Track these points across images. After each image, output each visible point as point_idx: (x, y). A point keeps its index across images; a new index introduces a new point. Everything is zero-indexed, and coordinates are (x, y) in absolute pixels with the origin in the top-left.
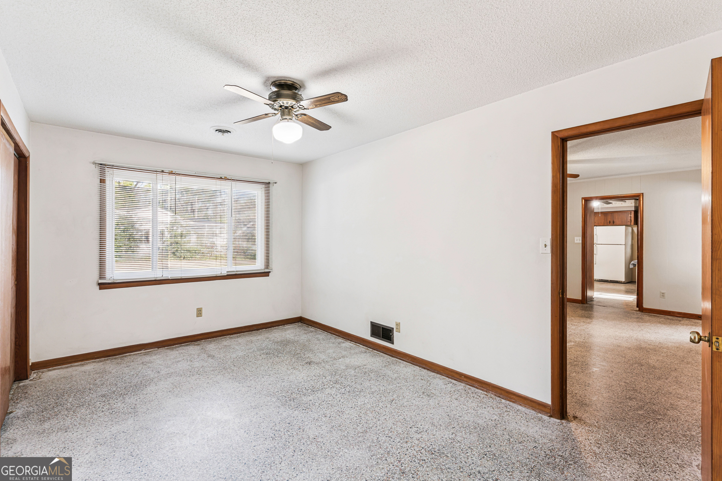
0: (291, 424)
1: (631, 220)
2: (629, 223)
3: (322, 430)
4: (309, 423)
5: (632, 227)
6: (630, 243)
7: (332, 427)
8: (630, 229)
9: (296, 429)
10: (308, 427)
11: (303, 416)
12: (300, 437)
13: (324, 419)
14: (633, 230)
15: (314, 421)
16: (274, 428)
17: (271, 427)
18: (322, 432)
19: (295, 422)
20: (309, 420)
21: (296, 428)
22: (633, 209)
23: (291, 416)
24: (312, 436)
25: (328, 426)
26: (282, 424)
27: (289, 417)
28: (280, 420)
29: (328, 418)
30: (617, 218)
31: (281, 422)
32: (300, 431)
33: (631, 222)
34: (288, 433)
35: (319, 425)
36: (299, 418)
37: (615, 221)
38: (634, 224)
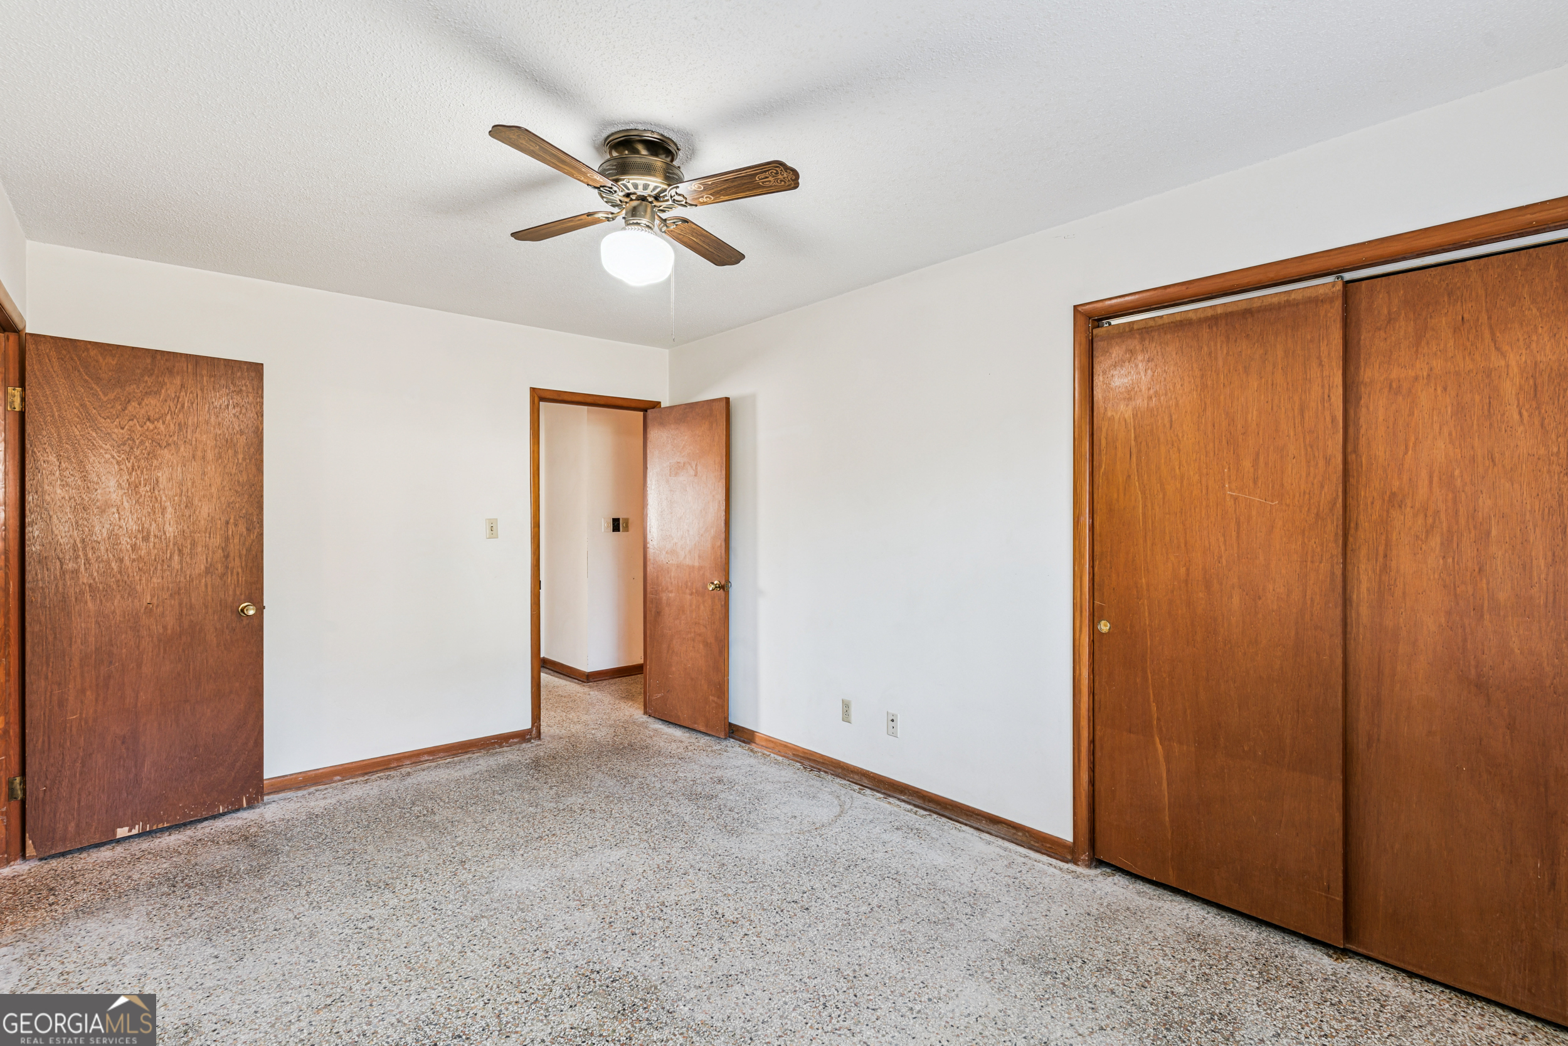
0: (629, 933)
3: (563, 920)
4: (589, 936)
7: (541, 927)
9: (618, 922)
10: (591, 928)
11: (600, 952)
12: (611, 909)
13: (552, 945)
15: (576, 940)
16: (667, 925)
17: (672, 925)
18: (566, 917)
19: (620, 939)
20: (587, 943)
21: (618, 925)
23: (629, 952)
24: (588, 909)
25: (549, 929)
26: (649, 934)
27: (635, 950)
28: (655, 941)
29: (543, 947)
31: (652, 937)
32: (611, 918)
34: (634, 914)
35: (566, 932)
36: (610, 949)
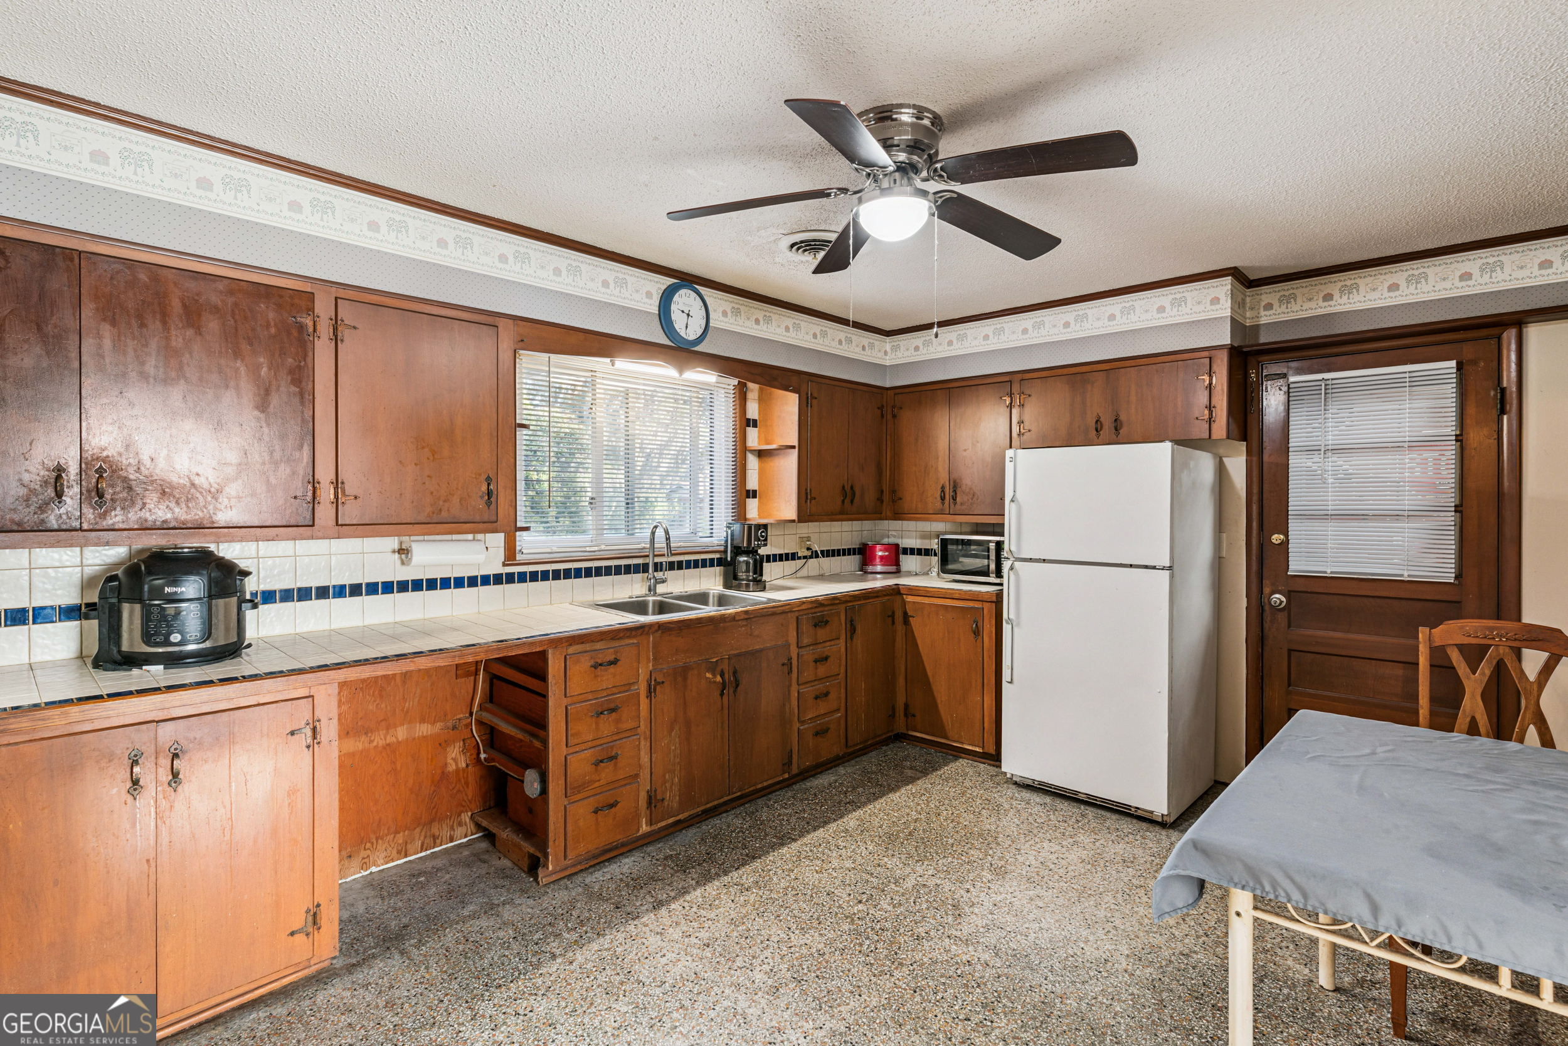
1: (1210, 407)
2: (1199, 430)
5: (1221, 451)
6: (1204, 551)
8: (1204, 464)
14: (1221, 471)
22: (1224, 337)
30: (1133, 398)
33: (1210, 420)
37: (1123, 417)
38: (1228, 437)
